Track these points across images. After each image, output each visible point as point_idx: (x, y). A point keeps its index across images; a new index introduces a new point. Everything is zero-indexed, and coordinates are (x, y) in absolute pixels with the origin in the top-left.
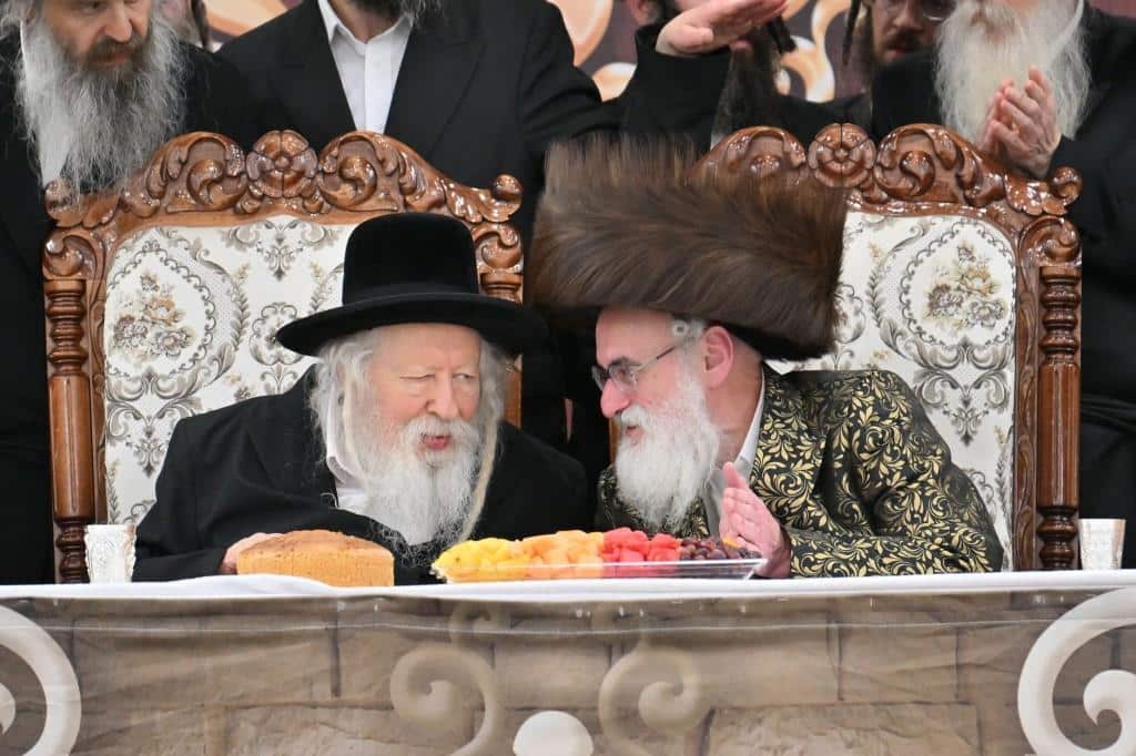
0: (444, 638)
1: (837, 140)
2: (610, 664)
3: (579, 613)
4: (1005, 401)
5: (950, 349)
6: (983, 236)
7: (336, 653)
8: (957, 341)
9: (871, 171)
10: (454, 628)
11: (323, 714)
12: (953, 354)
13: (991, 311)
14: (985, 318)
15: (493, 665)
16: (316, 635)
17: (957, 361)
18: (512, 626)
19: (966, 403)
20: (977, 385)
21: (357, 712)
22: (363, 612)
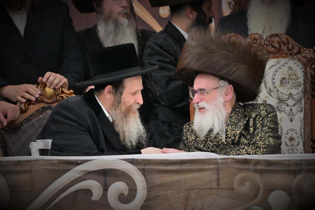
0: (248, 170)
1: (253, 37)
2: (295, 177)
3: (286, 163)
4: (302, 110)
5: (286, 95)
6: (295, 64)
7: (218, 174)
8: (288, 93)
9: (263, 46)
10: (251, 167)
11: (214, 191)
12: (287, 97)
13: (298, 85)
14: (296, 87)
15: (262, 177)
16: (212, 169)
17: (288, 99)
18: (268, 166)
19: (291, 110)
20: (294, 105)
21: (224, 191)
22: (226, 163)
